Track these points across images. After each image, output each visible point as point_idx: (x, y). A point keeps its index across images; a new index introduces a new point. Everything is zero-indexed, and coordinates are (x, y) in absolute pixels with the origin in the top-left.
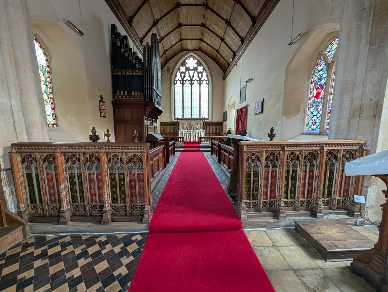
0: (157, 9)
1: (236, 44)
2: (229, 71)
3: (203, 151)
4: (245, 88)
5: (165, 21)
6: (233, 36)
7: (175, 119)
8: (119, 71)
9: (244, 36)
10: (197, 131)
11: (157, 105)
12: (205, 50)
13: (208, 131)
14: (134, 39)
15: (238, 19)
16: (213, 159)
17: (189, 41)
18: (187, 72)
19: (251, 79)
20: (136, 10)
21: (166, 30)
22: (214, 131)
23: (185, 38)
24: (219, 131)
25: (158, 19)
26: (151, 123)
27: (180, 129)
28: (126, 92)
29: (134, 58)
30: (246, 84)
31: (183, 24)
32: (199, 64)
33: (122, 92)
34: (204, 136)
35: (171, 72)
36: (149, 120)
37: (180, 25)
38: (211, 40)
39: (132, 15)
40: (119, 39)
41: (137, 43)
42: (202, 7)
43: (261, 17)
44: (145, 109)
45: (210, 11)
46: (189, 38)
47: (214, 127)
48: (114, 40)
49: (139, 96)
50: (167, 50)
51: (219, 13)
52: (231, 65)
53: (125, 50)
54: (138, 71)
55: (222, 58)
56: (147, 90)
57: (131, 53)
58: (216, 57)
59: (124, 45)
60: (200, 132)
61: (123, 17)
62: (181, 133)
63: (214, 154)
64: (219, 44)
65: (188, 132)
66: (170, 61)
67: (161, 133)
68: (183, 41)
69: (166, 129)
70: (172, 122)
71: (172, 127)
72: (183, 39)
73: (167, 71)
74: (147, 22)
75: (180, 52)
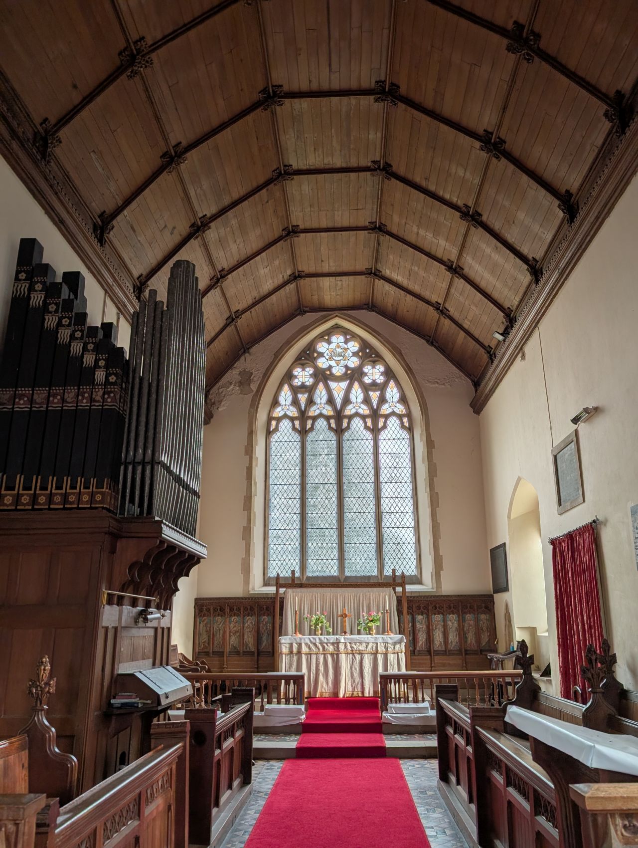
0: (204, 187)
1: (510, 283)
2: (497, 379)
3: (401, 758)
4: (573, 446)
5: (234, 222)
6: (496, 257)
7: (266, 584)
8: (21, 397)
9: (539, 255)
10: (369, 640)
11: (170, 534)
12: (389, 305)
13: (422, 639)
14: (110, 281)
15: (507, 203)
16: (455, 814)
17: (327, 279)
18: (321, 386)
19: (596, 409)
20: (127, 191)
21: (239, 249)
22: (453, 637)
23: (312, 270)
24: (478, 641)
25: (209, 215)
26: (141, 613)
27: (286, 635)
28: (36, 481)
29: (91, 347)
30: (576, 431)
31: (302, 227)
32: (368, 354)
33: (20, 480)
34: (403, 671)
35: (254, 387)
36: (126, 601)
37: (291, 232)
38: (410, 271)
39: (110, 207)
40: (43, 283)
41: (121, 295)
42: (369, 173)
43: (594, 194)
44: (113, 551)
45: (400, 185)
46: (326, 269)
47: (452, 621)
48: (25, 286)
49: (92, 495)
50: (239, 314)
51: (432, 188)
52: (499, 356)
53: (60, 319)
54: (101, 393)
55: (462, 333)
56: (130, 467)
57: (82, 331)
58: (436, 330)
59: (57, 304)
60: (381, 649)
61: (76, 215)
62: (291, 652)
63: (458, 783)
64: (445, 285)
65: (325, 645)
66: (251, 350)
67: (197, 651)
68: (302, 282)
69: (220, 630)
70: (252, 598)
71: (249, 621)
72: (303, 274)
73: (239, 386)
74: (166, 226)
75: (291, 317)
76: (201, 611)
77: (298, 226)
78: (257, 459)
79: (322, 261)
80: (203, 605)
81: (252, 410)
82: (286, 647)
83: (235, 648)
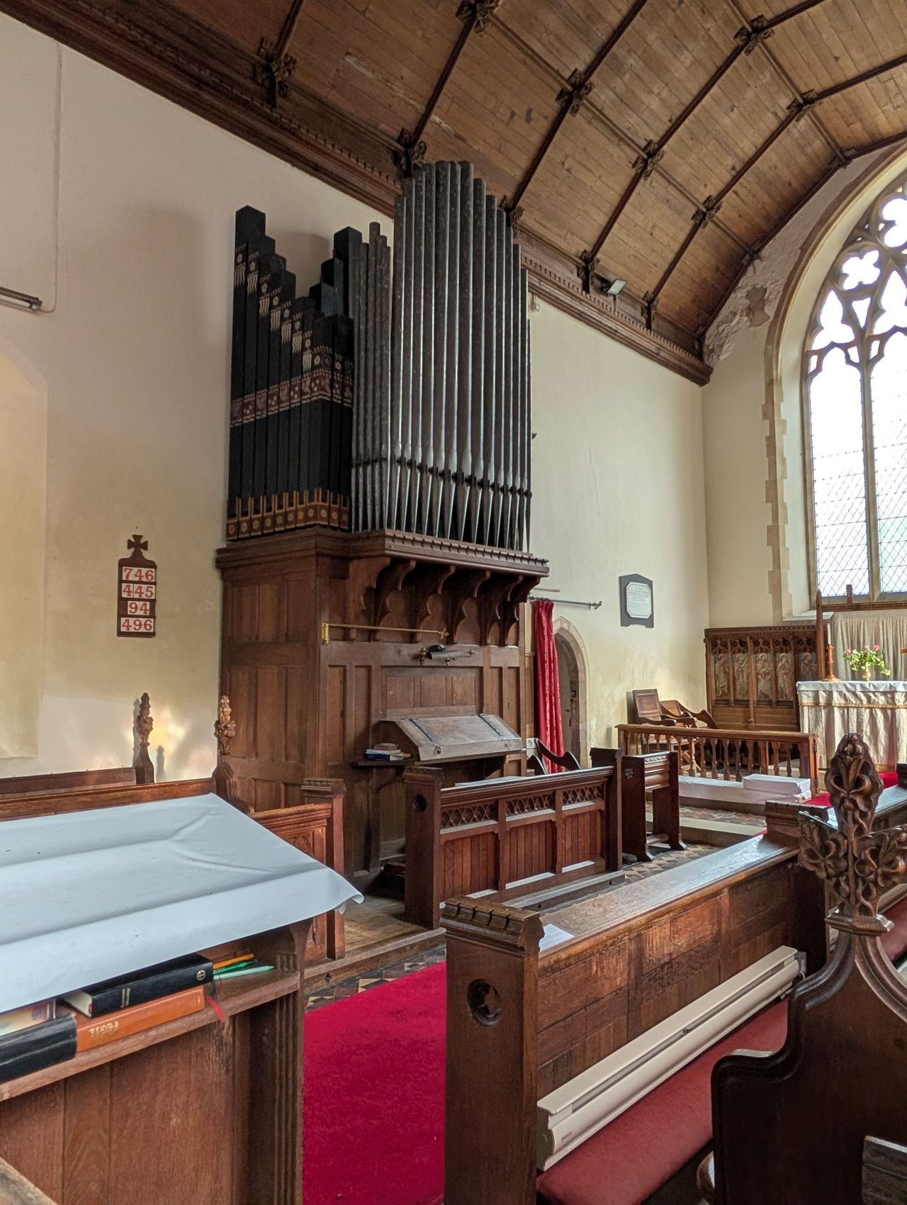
5: (631, 60)
7: (811, 607)
8: (248, 405)
18: (894, 277)
21: (663, 101)
23: (827, 83)
25: (581, 67)
28: (263, 502)
31: (769, 16)
33: (250, 503)
35: (770, 310)
39: (408, 120)
48: (242, 271)
54: (308, 382)
62: (817, 704)
65: (871, 695)
66: (764, 252)
67: (714, 698)
68: (818, 108)
69: (743, 671)
70: (784, 628)
71: (784, 660)
72: (812, 95)
73: (748, 315)
74: (513, 114)
75: (825, 175)
76: (715, 645)
77: (761, 17)
78: (784, 423)
79: (837, 59)
80: (716, 638)
81: (770, 347)
82: (809, 696)
83: (766, 696)
